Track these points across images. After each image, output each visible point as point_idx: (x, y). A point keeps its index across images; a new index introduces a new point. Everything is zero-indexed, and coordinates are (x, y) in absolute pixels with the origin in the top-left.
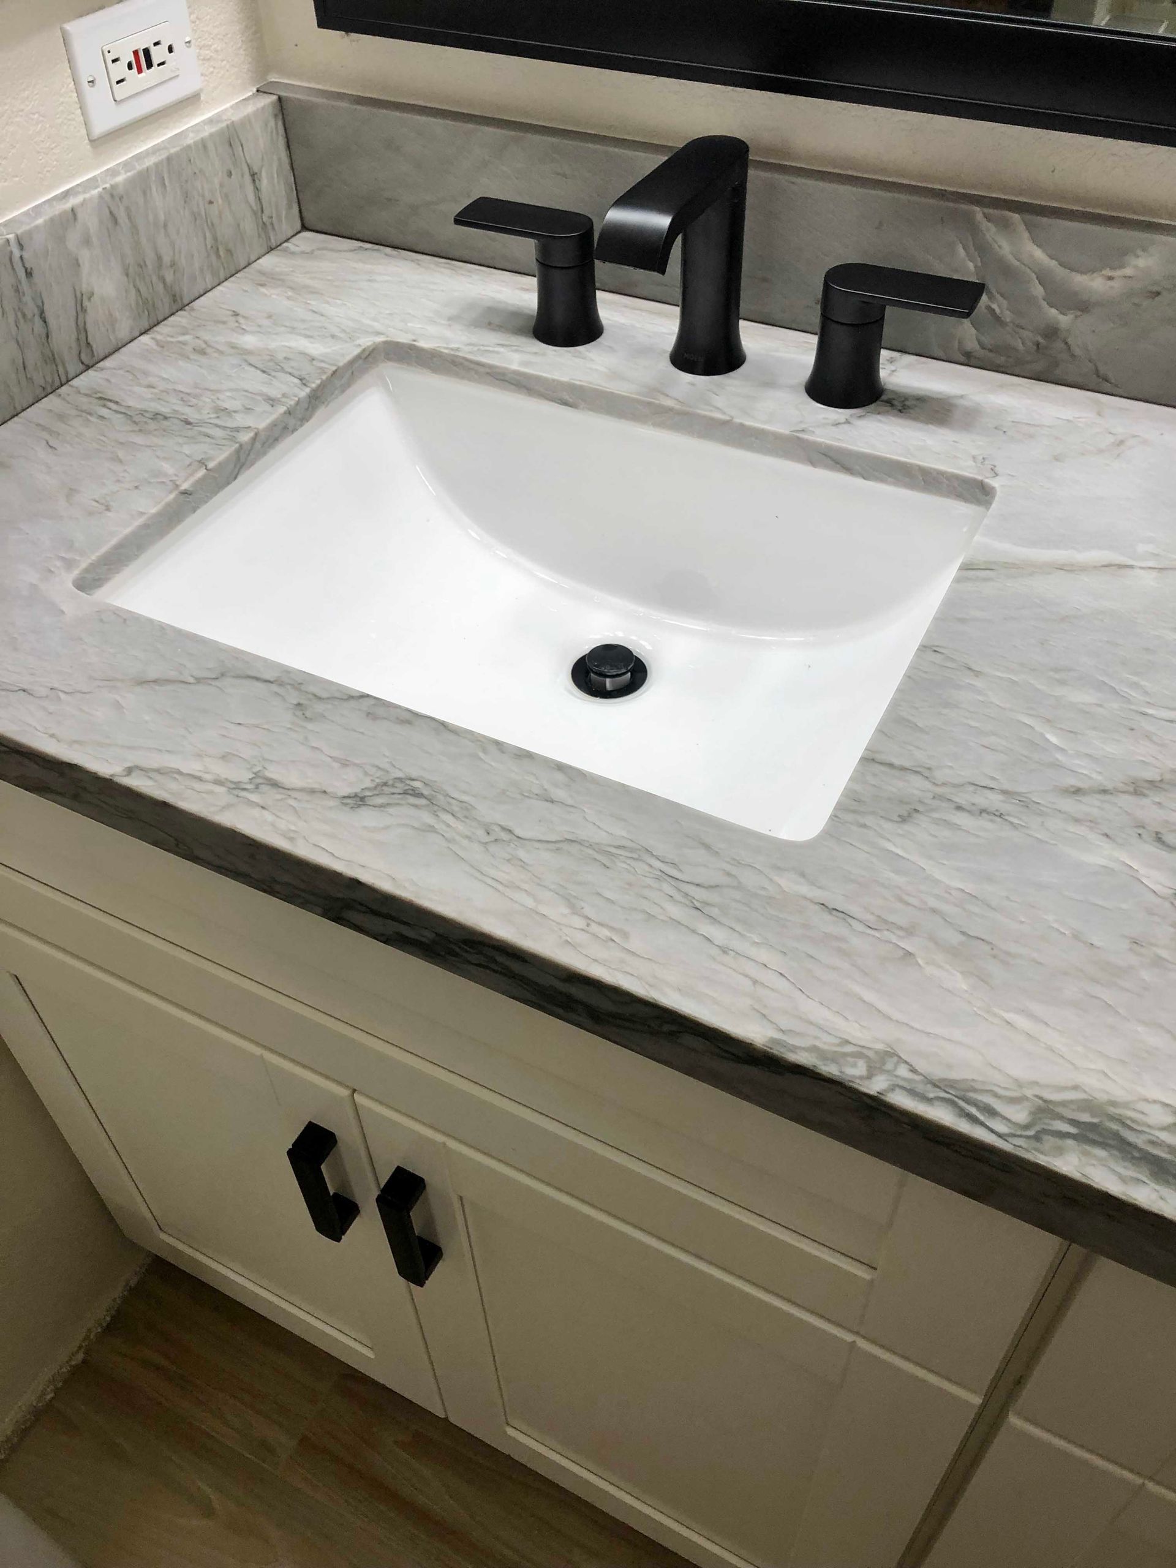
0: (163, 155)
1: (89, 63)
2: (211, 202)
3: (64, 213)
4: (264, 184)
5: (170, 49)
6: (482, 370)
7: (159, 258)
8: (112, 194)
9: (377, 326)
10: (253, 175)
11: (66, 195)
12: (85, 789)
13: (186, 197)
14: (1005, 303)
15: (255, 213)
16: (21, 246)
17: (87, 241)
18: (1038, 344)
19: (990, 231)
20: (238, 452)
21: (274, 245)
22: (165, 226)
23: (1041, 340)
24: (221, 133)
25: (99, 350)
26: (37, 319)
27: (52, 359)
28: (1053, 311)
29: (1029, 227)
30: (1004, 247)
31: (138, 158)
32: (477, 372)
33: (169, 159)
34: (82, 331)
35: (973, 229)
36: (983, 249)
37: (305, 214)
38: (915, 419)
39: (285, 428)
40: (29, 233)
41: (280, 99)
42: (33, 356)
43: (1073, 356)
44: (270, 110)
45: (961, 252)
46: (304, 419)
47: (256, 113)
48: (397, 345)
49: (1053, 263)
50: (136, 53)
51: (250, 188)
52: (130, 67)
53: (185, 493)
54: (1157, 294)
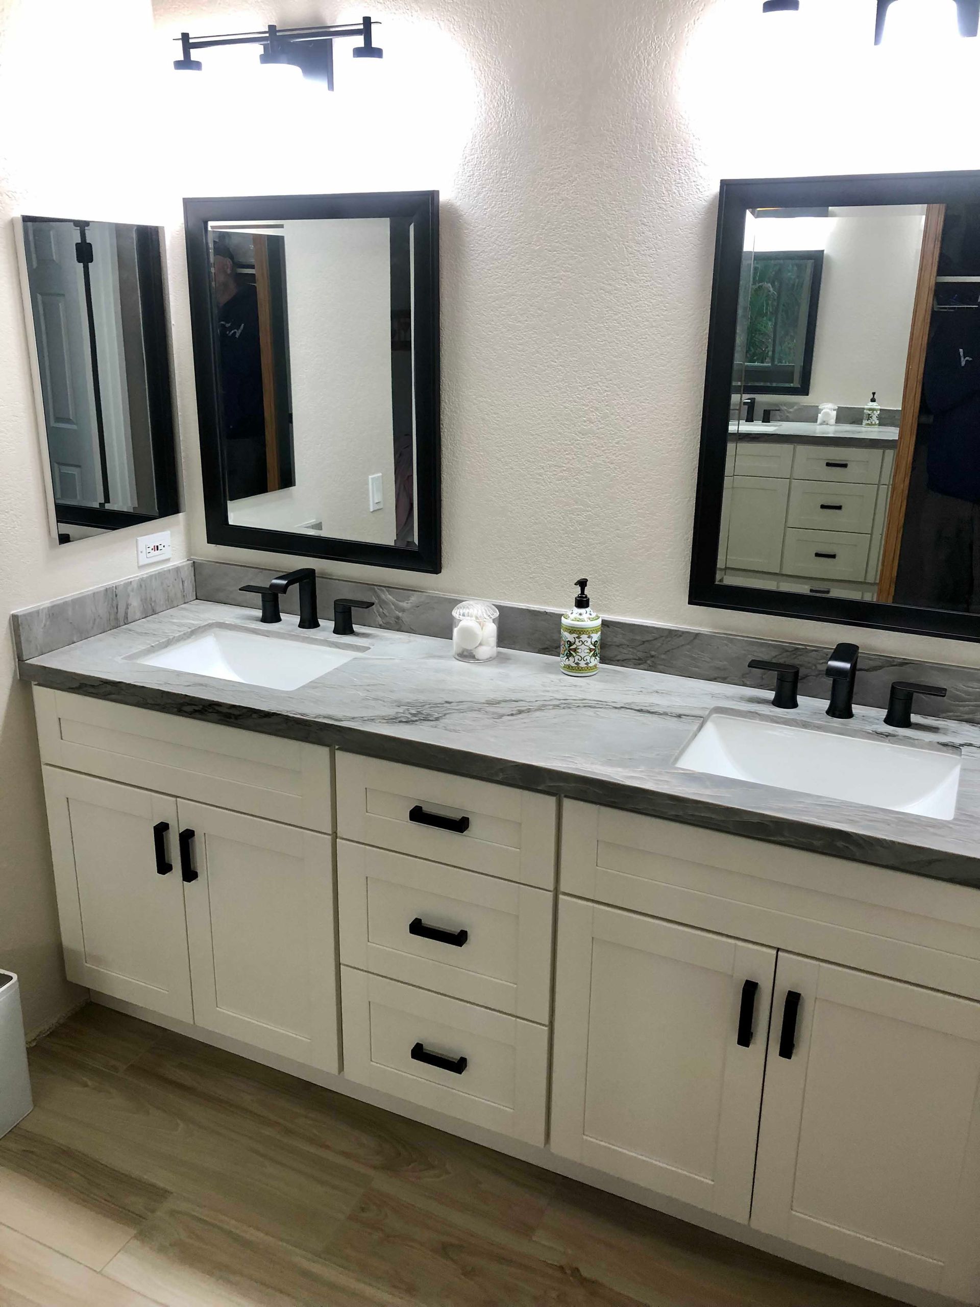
0: (157, 572)
1: (142, 547)
2: (169, 586)
3: (128, 582)
4: (186, 584)
5: (164, 546)
6: (244, 628)
7: (151, 598)
8: (142, 580)
9: (214, 619)
10: (182, 581)
11: (129, 579)
12: (122, 689)
13: (162, 583)
14: (386, 611)
15: (181, 591)
16: (116, 588)
17: (133, 591)
18: (396, 622)
19: (379, 593)
20: (168, 640)
21: (186, 602)
22: (155, 590)
23: (396, 620)
24: (175, 568)
25: (129, 621)
26: (116, 608)
27: (117, 619)
28: (397, 612)
29: (388, 591)
30: (383, 596)
31: (151, 572)
33: (159, 573)
34: (126, 613)
35: (375, 592)
36: (378, 597)
37: (197, 594)
38: (360, 637)
39: (182, 638)
40: (119, 585)
41: (194, 562)
42: (112, 617)
43: (404, 624)
44: (191, 565)
45: (373, 597)
46: (189, 637)
47: (186, 565)
48: (219, 623)
49: (394, 600)
50: (154, 546)
51: (181, 584)
52: (152, 549)
53: (152, 646)
54: (418, 607)
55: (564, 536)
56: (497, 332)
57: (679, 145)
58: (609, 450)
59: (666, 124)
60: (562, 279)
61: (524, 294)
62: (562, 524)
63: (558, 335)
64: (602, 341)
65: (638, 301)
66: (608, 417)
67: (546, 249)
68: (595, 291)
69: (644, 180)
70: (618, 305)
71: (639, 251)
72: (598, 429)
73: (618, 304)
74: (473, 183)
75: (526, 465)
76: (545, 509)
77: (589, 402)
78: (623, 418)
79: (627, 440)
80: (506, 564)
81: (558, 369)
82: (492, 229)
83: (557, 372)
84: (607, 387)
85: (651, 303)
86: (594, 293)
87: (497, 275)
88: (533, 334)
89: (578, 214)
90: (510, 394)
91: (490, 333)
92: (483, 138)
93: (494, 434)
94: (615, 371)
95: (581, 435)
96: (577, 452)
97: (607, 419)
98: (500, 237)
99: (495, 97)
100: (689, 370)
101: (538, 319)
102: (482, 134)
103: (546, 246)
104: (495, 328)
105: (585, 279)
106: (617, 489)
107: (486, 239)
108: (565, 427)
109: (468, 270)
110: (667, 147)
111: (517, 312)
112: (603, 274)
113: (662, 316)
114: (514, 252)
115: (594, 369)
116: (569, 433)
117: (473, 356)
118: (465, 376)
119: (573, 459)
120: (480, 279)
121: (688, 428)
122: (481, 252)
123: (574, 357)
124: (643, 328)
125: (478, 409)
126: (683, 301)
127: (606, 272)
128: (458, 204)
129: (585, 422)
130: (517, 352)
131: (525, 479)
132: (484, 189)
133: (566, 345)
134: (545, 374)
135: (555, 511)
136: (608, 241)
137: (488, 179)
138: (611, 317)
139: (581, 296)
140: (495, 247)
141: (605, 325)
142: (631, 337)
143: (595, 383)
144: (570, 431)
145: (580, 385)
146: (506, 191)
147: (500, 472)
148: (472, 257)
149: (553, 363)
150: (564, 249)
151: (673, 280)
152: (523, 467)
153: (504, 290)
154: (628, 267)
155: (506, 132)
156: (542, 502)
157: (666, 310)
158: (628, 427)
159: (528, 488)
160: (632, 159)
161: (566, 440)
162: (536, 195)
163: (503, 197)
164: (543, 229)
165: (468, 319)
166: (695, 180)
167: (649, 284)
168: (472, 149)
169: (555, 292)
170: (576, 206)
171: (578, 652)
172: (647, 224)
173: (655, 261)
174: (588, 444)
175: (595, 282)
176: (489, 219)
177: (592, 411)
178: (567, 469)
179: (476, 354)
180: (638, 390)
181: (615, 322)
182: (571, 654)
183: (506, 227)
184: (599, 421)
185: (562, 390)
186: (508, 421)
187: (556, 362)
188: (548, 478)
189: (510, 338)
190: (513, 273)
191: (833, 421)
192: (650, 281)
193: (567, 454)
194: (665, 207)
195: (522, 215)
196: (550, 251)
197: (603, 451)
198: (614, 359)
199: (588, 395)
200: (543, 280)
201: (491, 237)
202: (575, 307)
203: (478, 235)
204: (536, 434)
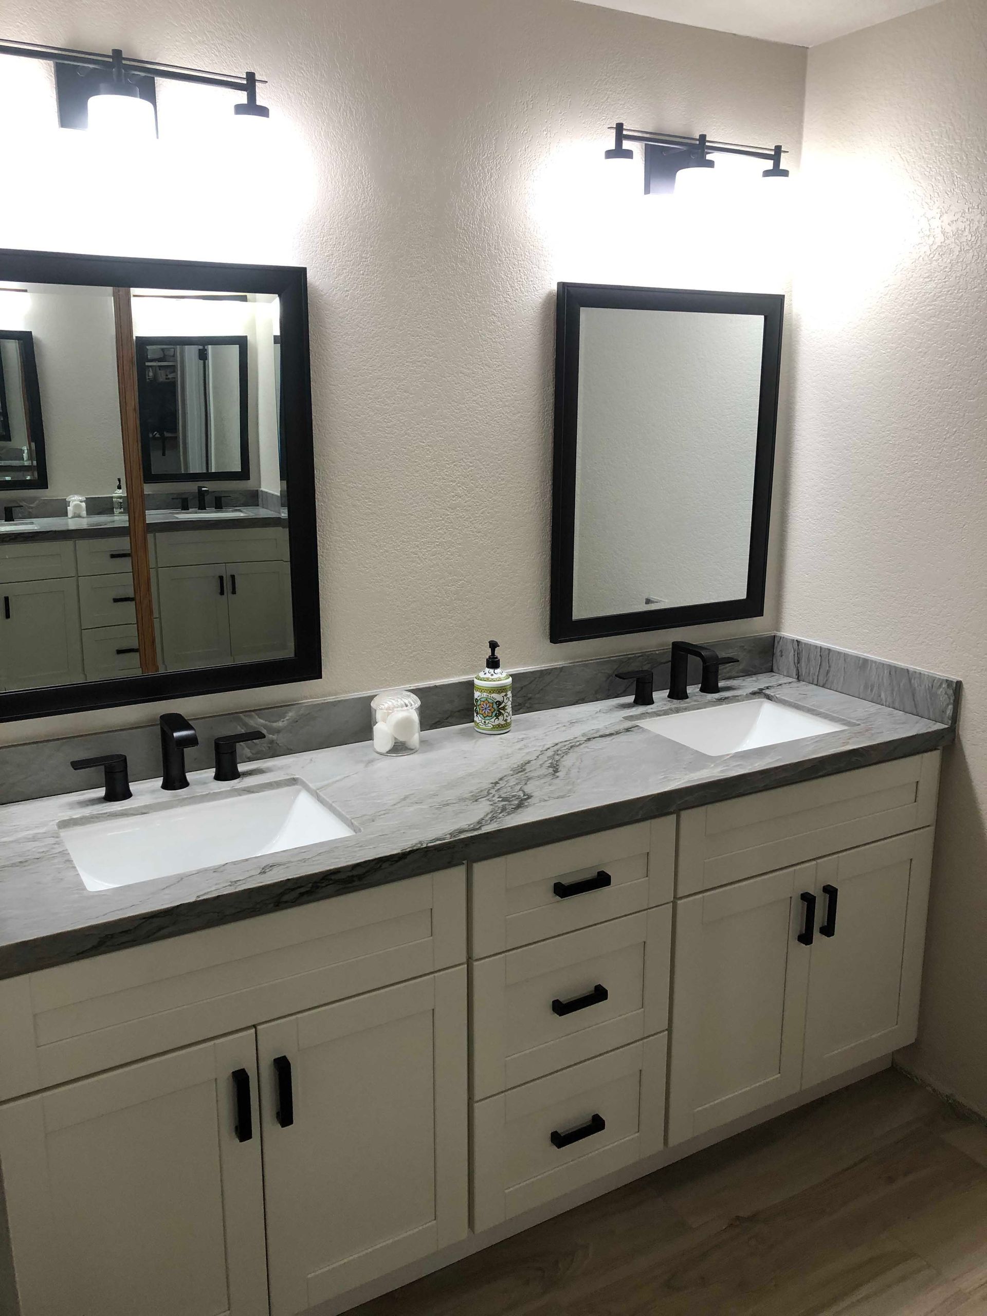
18: (269, 747)
19: (247, 720)
23: (270, 745)
28: (271, 736)
29: (258, 715)
30: (251, 722)
32: (102, 817)
35: (241, 719)
36: (245, 725)
43: (280, 746)
45: (239, 727)
48: (64, 821)
49: (266, 722)
54: (297, 721)
55: (440, 609)
56: (364, 416)
57: (519, 249)
58: (476, 520)
59: (508, 230)
60: (425, 363)
61: (390, 377)
62: (439, 597)
63: (424, 417)
64: (464, 421)
65: (492, 383)
66: (473, 490)
67: (409, 334)
68: (456, 375)
69: (492, 276)
70: (476, 388)
71: (491, 339)
72: (465, 502)
73: (476, 386)
74: (333, 263)
75: (401, 545)
76: (421, 586)
77: (456, 478)
78: (486, 490)
79: (491, 510)
80: (387, 649)
81: (426, 449)
82: (354, 311)
83: (426, 452)
84: (471, 463)
85: (503, 385)
86: (455, 376)
87: (361, 358)
88: (401, 416)
89: (437, 302)
90: (381, 477)
91: (357, 417)
92: (341, 218)
93: (366, 520)
94: (477, 448)
95: (450, 510)
96: (448, 526)
97: (473, 492)
98: (363, 320)
99: (352, 181)
100: (535, 443)
101: (405, 401)
102: (341, 215)
103: (409, 330)
104: (363, 412)
105: (447, 363)
106: (485, 554)
107: (349, 321)
108: (436, 504)
109: (331, 352)
110: (509, 250)
111: (384, 395)
112: (462, 359)
113: (512, 397)
114: (378, 336)
115: (459, 447)
116: (440, 509)
117: (341, 441)
118: (333, 463)
119: (445, 533)
120: (345, 362)
121: (538, 493)
122: (345, 334)
123: (440, 436)
124: (498, 407)
125: (348, 495)
126: (528, 383)
127: (464, 356)
128: (317, 283)
129: (453, 497)
130: (386, 435)
131: (401, 560)
132: (344, 271)
133: (432, 426)
134: (415, 455)
135: (431, 586)
136: (465, 329)
137: (349, 261)
138: (471, 398)
139: (444, 379)
140: (359, 329)
141: (466, 406)
142: (489, 416)
143: (460, 460)
144: (440, 507)
145: (447, 462)
146: (367, 275)
147: (374, 557)
148: (334, 339)
149: (422, 444)
150: (426, 335)
151: (520, 365)
152: (398, 548)
153: (370, 373)
154: (482, 353)
155: (366, 216)
156: (419, 580)
157: (516, 391)
158: (491, 498)
159: (404, 568)
160: (482, 256)
161: (437, 517)
162: (397, 280)
163: (364, 280)
164: (406, 314)
165: (333, 403)
166: (532, 279)
167: (500, 368)
168: (331, 229)
169: (420, 375)
170: (435, 295)
171: (506, 709)
172: (496, 315)
173: (504, 348)
174: (457, 518)
175: (455, 366)
176: (351, 301)
177: (460, 486)
178: (440, 543)
179: (344, 439)
180: (497, 463)
181: (474, 402)
182: (501, 712)
183: (369, 310)
184: (466, 495)
185: (431, 469)
186: (380, 505)
187: (424, 443)
188: (423, 555)
189: (378, 422)
190: (378, 356)
191: (84, 513)
192: (501, 366)
193: (439, 529)
194: (510, 301)
195: (385, 300)
196: (413, 336)
197: (471, 522)
198: (476, 436)
199: (455, 471)
200: (407, 364)
201: (353, 320)
202: (440, 389)
203: (340, 317)
204: (409, 514)
